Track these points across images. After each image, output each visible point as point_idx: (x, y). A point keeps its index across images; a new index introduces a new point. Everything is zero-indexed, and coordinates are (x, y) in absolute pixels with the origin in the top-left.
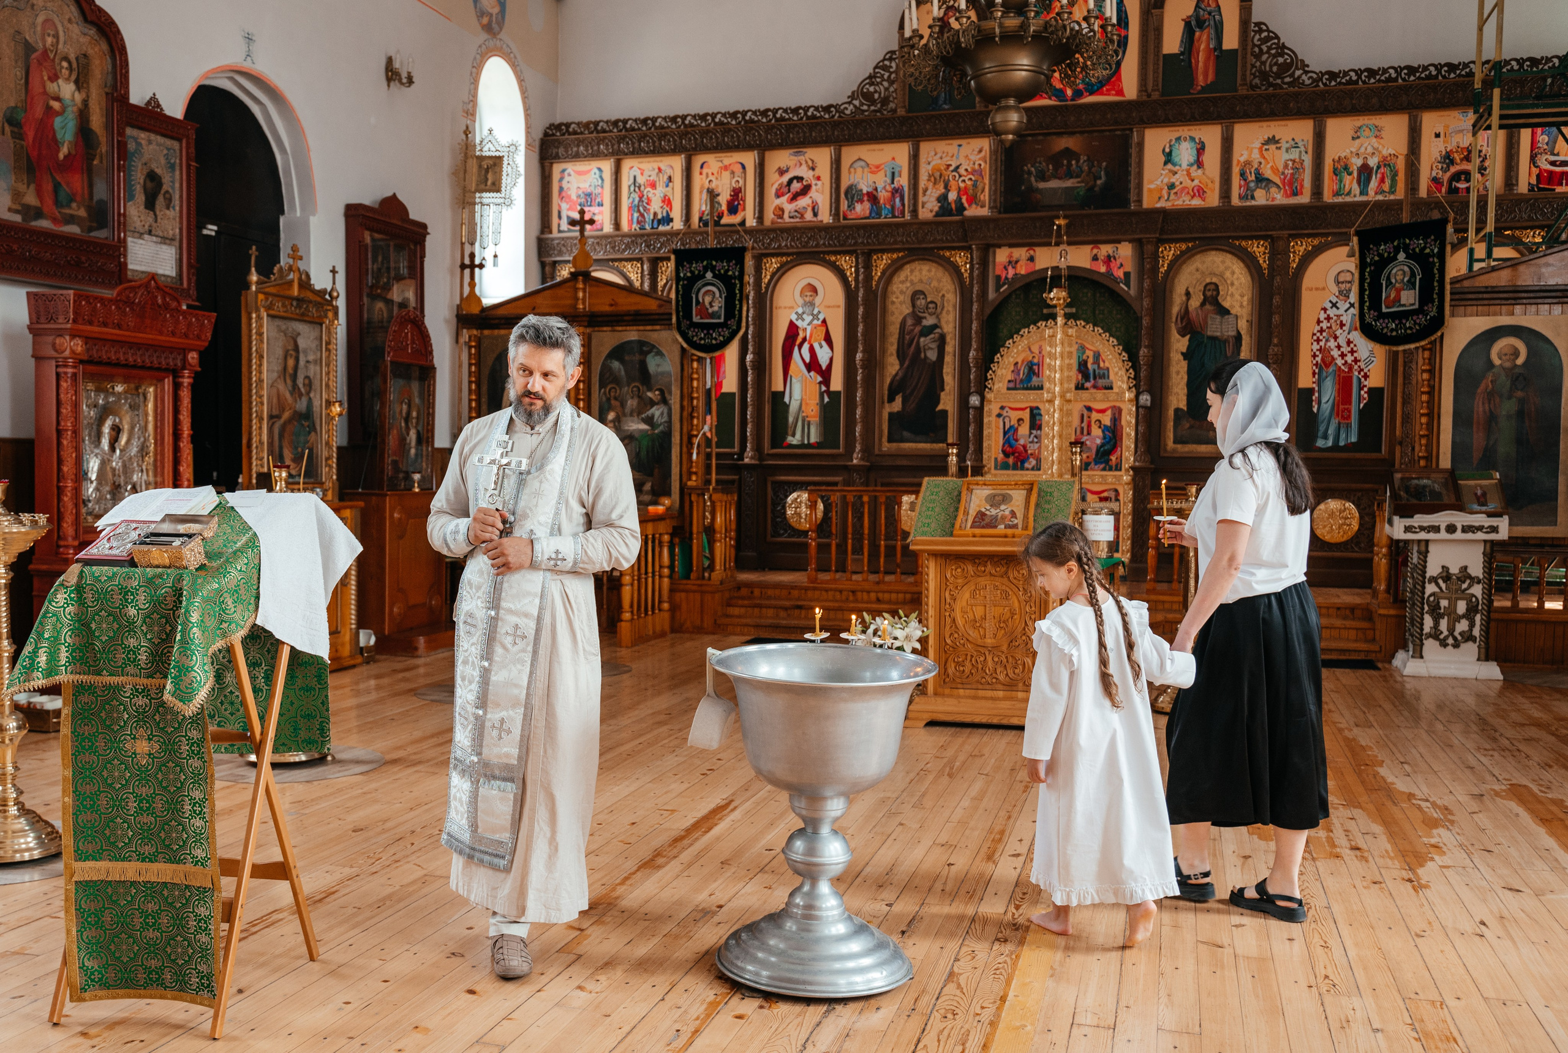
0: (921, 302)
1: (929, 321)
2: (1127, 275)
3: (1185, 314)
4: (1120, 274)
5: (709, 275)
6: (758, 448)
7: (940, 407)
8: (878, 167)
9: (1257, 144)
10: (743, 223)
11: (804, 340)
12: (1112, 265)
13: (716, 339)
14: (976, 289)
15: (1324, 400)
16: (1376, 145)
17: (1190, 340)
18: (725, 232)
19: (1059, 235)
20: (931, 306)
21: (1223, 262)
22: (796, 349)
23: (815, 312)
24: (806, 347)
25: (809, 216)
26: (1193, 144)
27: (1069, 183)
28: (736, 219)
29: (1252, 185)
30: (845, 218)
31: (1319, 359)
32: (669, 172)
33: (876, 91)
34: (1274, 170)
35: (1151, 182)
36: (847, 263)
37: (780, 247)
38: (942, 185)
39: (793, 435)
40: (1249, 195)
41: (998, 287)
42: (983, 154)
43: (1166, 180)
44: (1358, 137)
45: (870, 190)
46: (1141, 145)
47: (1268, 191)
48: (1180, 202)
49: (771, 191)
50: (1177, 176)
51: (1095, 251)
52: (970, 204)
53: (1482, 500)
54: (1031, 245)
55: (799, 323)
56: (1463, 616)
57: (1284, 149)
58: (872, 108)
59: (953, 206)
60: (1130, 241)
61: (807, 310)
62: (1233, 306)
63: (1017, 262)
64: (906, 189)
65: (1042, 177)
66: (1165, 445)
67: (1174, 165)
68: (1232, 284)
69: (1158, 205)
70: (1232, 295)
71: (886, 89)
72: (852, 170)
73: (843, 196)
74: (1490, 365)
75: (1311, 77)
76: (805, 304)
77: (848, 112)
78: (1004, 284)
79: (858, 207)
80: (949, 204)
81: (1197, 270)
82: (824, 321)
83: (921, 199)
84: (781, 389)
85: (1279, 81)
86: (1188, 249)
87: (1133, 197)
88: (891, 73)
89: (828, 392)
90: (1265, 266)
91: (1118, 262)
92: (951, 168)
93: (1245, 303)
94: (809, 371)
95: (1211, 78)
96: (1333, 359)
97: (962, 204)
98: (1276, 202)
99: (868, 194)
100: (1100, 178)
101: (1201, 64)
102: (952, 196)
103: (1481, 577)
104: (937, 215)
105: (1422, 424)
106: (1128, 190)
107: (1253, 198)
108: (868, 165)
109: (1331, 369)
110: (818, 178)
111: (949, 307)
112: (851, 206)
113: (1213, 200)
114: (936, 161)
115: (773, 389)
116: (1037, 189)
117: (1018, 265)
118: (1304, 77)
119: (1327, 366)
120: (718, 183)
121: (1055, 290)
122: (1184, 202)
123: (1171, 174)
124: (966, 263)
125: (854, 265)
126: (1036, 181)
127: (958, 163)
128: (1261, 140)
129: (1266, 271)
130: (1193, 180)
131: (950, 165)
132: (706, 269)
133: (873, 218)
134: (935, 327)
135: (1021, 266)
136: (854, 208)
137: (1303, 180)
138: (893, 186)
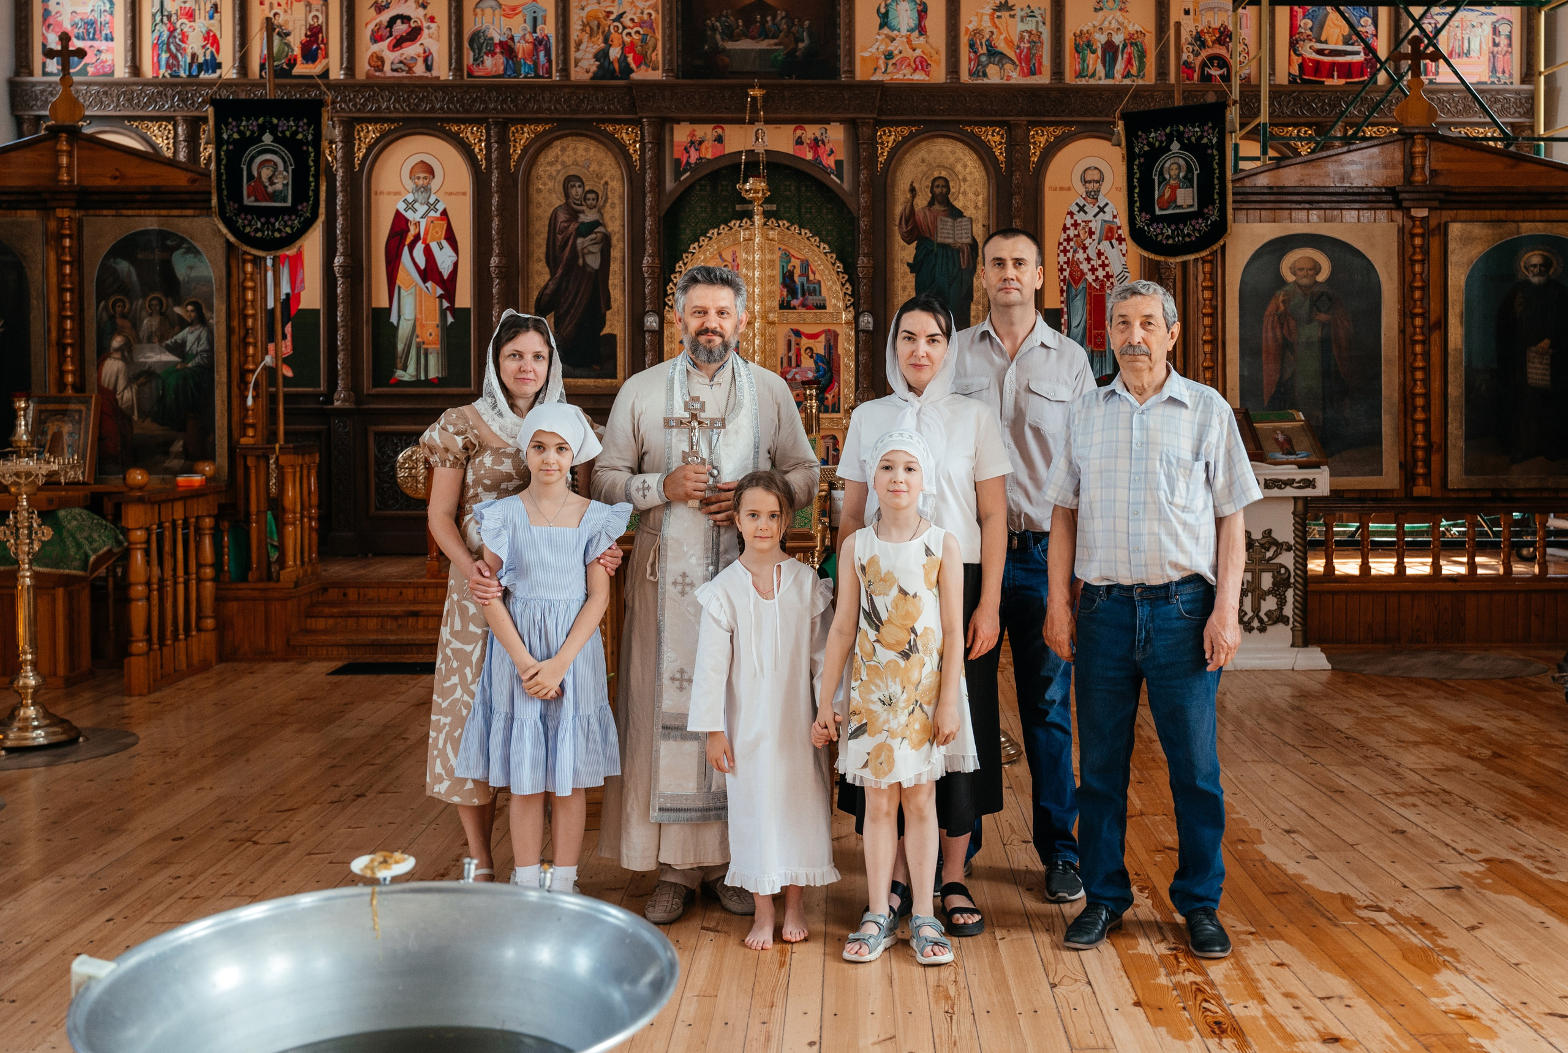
0: (576, 191)
1: (588, 217)
2: (839, 164)
3: (910, 216)
4: (830, 162)
5: (267, 138)
6: (355, 387)
7: (606, 331)
8: (514, 9)
9: (988, 10)
10: (325, 74)
11: (417, 238)
12: (820, 151)
13: (279, 231)
14: (648, 176)
15: (1074, 324)
16: (1121, 19)
17: (917, 248)
18: (299, 85)
19: (754, 110)
20: (590, 196)
21: (953, 152)
22: (406, 249)
23: (432, 200)
24: (420, 247)
25: (419, 70)
26: (913, 5)
27: (764, 45)
28: (316, 69)
29: (984, 59)
30: (470, 75)
31: (1066, 273)
34: (1009, 42)
35: (865, 49)
36: (473, 135)
37: (379, 109)
38: (601, 38)
39: (405, 369)
40: (979, 71)
41: (677, 174)
42: (653, 1)
43: (882, 48)
44: (1101, 9)
45: (504, 39)
46: (852, 1)
47: (1002, 68)
48: (899, 76)
49: (364, 33)
50: (895, 43)
51: (799, 133)
52: (638, 65)
53: (1288, 447)
54: (718, 122)
55: (409, 215)
56: (1269, 592)
57: (1018, 18)
59: (616, 66)
60: (841, 121)
61: (421, 197)
63: (701, 143)
64: (553, 41)
65: (730, 34)
67: (892, 29)
68: (965, 180)
69: (874, 78)
70: (965, 193)
72: (478, 11)
73: (466, 45)
74: (1281, 282)
76: (417, 189)
78: (685, 171)
79: (489, 61)
80: (611, 63)
81: (923, 161)
82: (444, 213)
83: (573, 55)
84: (385, 305)
86: (912, 135)
87: (843, 66)
89: (452, 309)
90: (1001, 158)
91: (828, 147)
92: (613, 17)
93: (980, 204)
94: (425, 280)
96: (1083, 274)
97: (628, 64)
98: (1012, 81)
99: (501, 43)
100: (802, 41)
102: (615, 53)
103: (1292, 542)
104: (595, 77)
105: (1205, 354)
106: (837, 58)
107: (985, 75)
108: (500, 5)
109: (1081, 286)
111: (614, 198)
112: (479, 60)
113: (938, 75)
114: (592, 7)
115: (374, 305)
116: (724, 50)
117: (703, 146)
119: (1077, 282)
120: (288, 17)
121: (751, 180)
122: (905, 75)
123: (888, 41)
124: (635, 142)
125: (484, 138)
126: (723, 40)
127: (621, 11)
128: (992, 5)
129: (1003, 166)
130: (914, 50)
131: (609, 13)
132: (262, 130)
133: (509, 77)
134: (596, 224)
135: (707, 148)
136: (483, 62)
137: (1041, 56)
138: (535, 35)
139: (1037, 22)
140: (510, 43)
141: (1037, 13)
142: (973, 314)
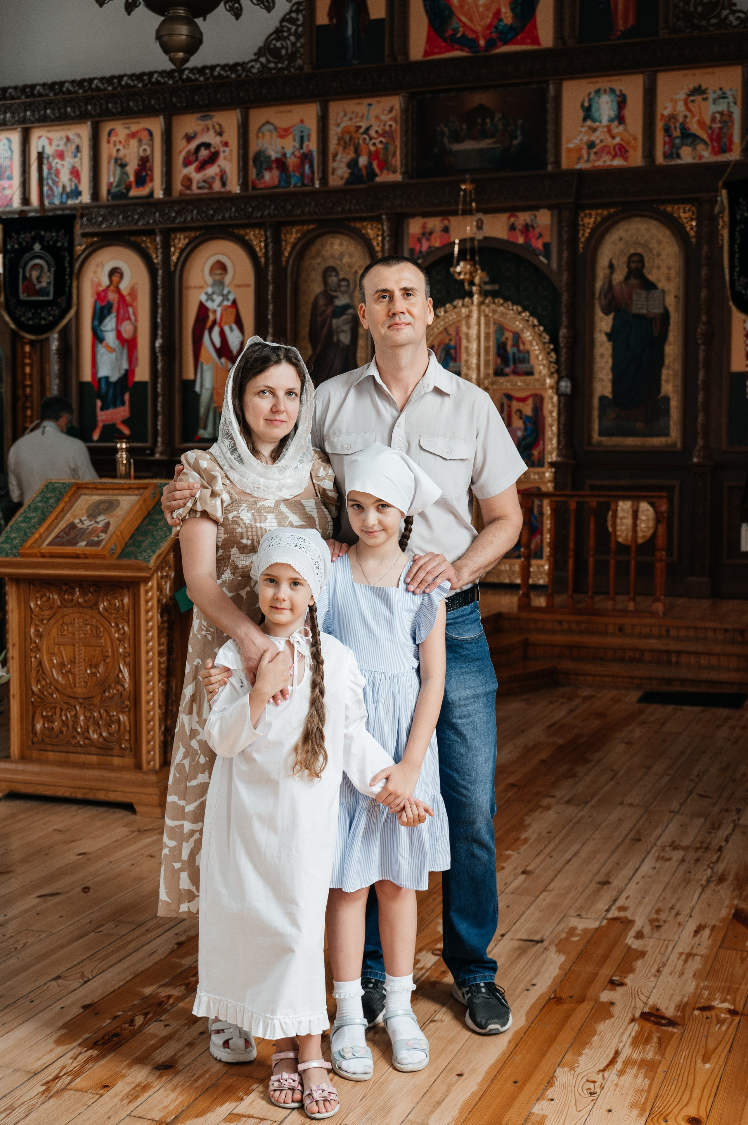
0: (333, 280)
1: (342, 301)
2: (547, 246)
3: (609, 289)
4: (539, 244)
5: (37, 247)
6: (169, 442)
8: (286, 130)
9: (682, 96)
10: (151, 194)
11: (214, 322)
12: (531, 235)
13: (45, 319)
17: (614, 319)
18: (132, 205)
19: (468, 202)
20: (343, 283)
21: (648, 230)
22: (206, 333)
23: (225, 292)
24: (216, 330)
26: (613, 97)
27: (484, 144)
28: (144, 191)
29: (677, 141)
30: (254, 188)
32: (77, 141)
33: (282, 47)
35: (569, 141)
36: (255, 237)
37: (187, 221)
38: (351, 150)
39: (205, 428)
40: (673, 153)
42: (394, 113)
43: (585, 138)
45: (279, 156)
46: (558, 98)
47: (695, 149)
48: (600, 163)
49: (179, 159)
50: (597, 133)
51: (512, 220)
52: (381, 169)
54: (445, 214)
55: (209, 305)
57: (710, 100)
58: (280, 65)
59: (364, 172)
60: (550, 207)
61: (217, 290)
62: (659, 280)
63: (431, 233)
64: (315, 154)
65: (457, 138)
66: (590, 437)
68: (659, 255)
69: (578, 166)
70: (659, 267)
71: (293, 44)
72: (260, 135)
73: (251, 163)
75: (738, 18)
76: (215, 283)
77: (255, 71)
79: (267, 176)
80: (360, 170)
81: (621, 239)
82: (234, 303)
83: (332, 165)
84: (191, 376)
85: (704, 23)
86: (610, 216)
87: (551, 159)
88: (298, 26)
90: (692, 233)
92: (362, 130)
93: (672, 277)
94: (220, 357)
95: (631, 22)
97: (373, 170)
98: (704, 160)
99: (277, 160)
100: (516, 137)
101: (620, 7)
102: (363, 161)
104: (348, 182)
106: (546, 151)
107: (678, 156)
108: (276, 128)
110: (226, 144)
112: (260, 175)
113: (636, 159)
114: (346, 123)
115: (185, 377)
116: (451, 151)
117: (433, 236)
118: (732, 18)
120: (126, 151)
121: (462, 264)
122: (606, 161)
123: (590, 132)
124: (378, 236)
125: (263, 239)
126: (450, 143)
127: (368, 125)
128: (686, 91)
129: (694, 240)
130: (613, 138)
131: (359, 127)
132: (34, 241)
133: (282, 187)
134: (347, 307)
135: (436, 238)
136: (263, 177)
137: (732, 135)
138: (302, 151)
139: (729, 103)
140: (283, 159)
141: (729, 94)
142: (664, 377)
